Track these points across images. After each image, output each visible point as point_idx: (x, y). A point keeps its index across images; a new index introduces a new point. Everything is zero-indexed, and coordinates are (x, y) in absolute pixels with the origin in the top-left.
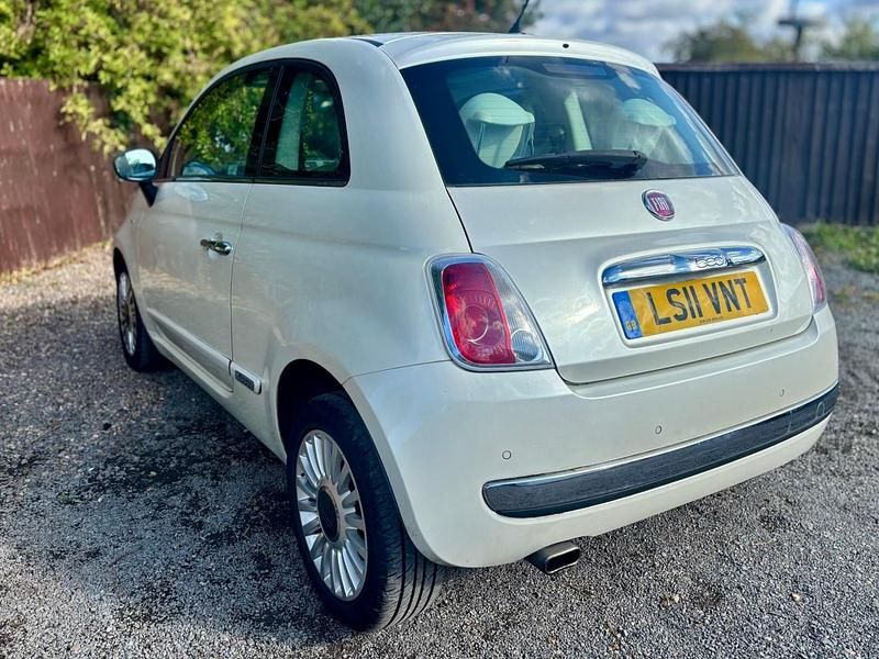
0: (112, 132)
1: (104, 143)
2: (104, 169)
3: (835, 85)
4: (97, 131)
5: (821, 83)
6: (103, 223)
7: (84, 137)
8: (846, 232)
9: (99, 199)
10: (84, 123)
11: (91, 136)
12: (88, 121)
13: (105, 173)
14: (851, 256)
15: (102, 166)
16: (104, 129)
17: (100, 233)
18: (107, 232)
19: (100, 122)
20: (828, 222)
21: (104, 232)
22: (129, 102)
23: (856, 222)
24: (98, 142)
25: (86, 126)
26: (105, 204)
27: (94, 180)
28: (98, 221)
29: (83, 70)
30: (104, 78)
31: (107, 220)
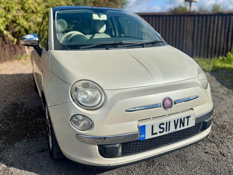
3: (201, 18)
5: (197, 18)
8: (204, 61)
14: (205, 67)
20: (199, 57)
23: (207, 58)
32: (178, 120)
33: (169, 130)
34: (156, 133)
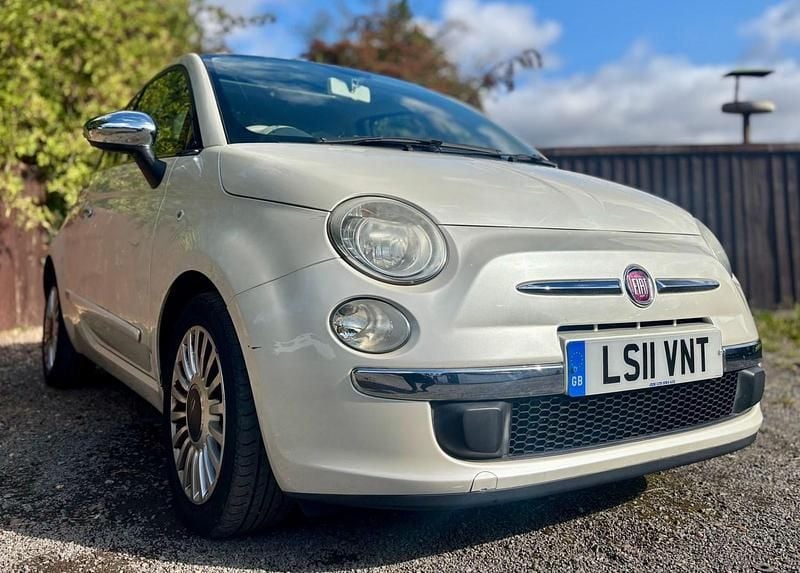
0: (39, 210)
1: (28, 219)
2: (31, 253)
4: (23, 208)
6: (19, 310)
7: (8, 213)
9: (18, 284)
10: (12, 198)
11: (16, 211)
12: (16, 197)
13: (31, 258)
15: (28, 249)
16: (32, 207)
17: (15, 321)
18: (22, 320)
19: (28, 200)
21: (18, 320)
22: (65, 185)
24: (22, 218)
25: (14, 201)
26: (25, 290)
27: (17, 264)
28: (13, 308)
29: (21, 151)
30: (43, 160)
31: (24, 307)
32: (675, 342)
33: (653, 376)
34: (617, 379)
